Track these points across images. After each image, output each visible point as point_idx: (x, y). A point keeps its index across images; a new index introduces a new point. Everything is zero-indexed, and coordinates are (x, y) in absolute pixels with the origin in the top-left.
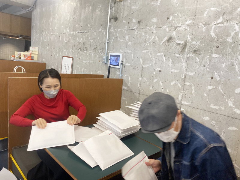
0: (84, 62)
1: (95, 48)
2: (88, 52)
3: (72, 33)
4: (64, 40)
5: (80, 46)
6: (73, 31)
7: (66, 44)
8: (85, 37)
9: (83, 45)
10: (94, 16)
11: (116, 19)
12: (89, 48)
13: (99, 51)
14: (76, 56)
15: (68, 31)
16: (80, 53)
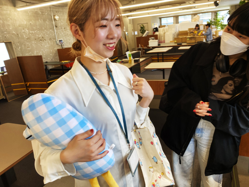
0: (46, 46)
1: (50, 39)
2: (46, 41)
3: (31, 32)
4: (25, 37)
5: (41, 39)
6: (31, 31)
7: (28, 39)
8: (43, 34)
9: (42, 38)
10: (45, 24)
11: (56, 27)
12: (47, 39)
13: (53, 40)
14: (39, 45)
15: (27, 31)
16: (41, 43)
